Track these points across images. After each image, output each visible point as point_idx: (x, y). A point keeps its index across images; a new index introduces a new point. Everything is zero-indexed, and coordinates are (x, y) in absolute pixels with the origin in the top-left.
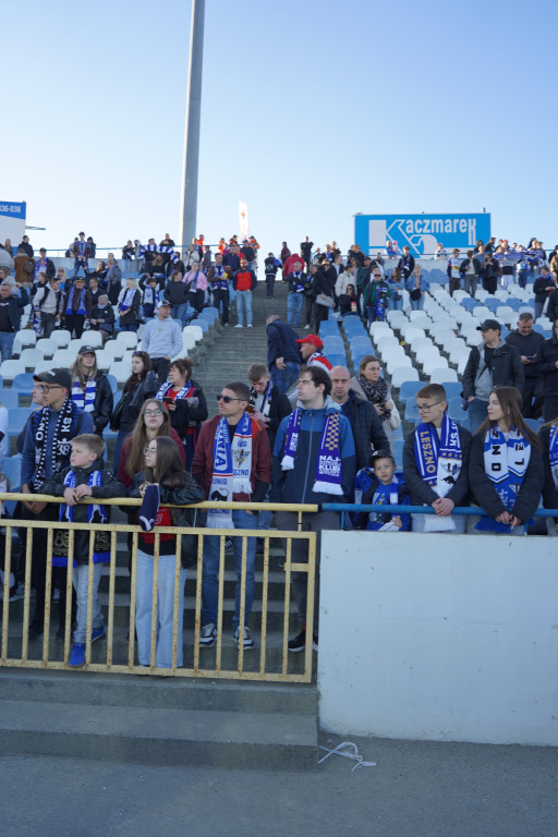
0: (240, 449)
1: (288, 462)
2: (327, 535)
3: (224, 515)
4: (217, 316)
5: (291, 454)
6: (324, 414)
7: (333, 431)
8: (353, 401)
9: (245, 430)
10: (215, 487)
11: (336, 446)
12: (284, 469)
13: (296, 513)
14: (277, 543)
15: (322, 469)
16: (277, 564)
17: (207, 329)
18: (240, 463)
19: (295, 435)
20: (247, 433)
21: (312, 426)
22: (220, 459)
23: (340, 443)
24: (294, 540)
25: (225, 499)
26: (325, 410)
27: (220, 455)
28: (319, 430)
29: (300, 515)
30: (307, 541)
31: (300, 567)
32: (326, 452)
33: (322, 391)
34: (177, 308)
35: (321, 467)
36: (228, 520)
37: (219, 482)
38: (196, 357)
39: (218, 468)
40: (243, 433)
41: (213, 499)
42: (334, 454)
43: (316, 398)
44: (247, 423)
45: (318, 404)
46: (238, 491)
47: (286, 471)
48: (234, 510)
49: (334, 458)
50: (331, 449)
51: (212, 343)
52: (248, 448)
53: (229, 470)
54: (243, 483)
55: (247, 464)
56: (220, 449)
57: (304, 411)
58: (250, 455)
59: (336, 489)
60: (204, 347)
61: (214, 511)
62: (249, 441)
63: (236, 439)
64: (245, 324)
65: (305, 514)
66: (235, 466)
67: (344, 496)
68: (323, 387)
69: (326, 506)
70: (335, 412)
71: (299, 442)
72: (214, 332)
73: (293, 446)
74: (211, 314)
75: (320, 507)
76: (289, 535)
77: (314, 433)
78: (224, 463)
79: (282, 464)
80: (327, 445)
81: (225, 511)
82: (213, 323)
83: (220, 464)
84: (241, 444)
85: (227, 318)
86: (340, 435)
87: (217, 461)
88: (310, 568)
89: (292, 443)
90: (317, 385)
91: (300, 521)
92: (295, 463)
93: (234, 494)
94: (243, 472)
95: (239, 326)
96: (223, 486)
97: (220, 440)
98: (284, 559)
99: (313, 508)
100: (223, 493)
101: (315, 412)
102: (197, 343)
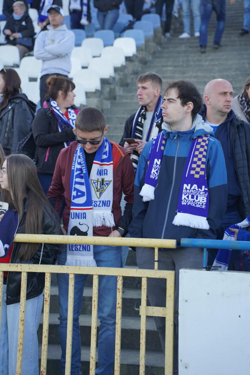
0: (100, 178)
1: (148, 192)
2: (186, 274)
3: (84, 252)
4: (158, 25)
5: (152, 182)
6: (192, 137)
7: (200, 156)
8: (232, 121)
9: (105, 157)
10: (73, 223)
11: (202, 173)
12: (145, 199)
13: (153, 249)
14: (132, 283)
15: (185, 199)
16: (131, 308)
17: (143, 42)
18: (101, 194)
19: (157, 161)
20: (108, 160)
21: (177, 150)
22: (78, 191)
23: (209, 170)
24: (149, 280)
25: (85, 234)
26: (192, 132)
27: (77, 186)
28: (185, 154)
29: (156, 251)
30: (164, 281)
31: (157, 311)
32: (191, 180)
33: (190, 111)
34: (105, 16)
35: (184, 197)
36: (89, 257)
37: (77, 216)
38: (125, 76)
39: (76, 201)
40: (102, 161)
41: (72, 233)
42: (200, 182)
43: (183, 119)
44: (107, 149)
45: (186, 125)
46: (99, 224)
47: (147, 203)
48: (95, 246)
49: (200, 187)
50: (197, 176)
51: (150, 58)
52: (109, 177)
53: (89, 202)
54: (104, 215)
55: (108, 194)
56: (78, 180)
57: (168, 134)
58: (111, 185)
59: (201, 223)
60: (137, 63)
61: (74, 247)
62: (110, 169)
63: (95, 168)
64: (192, 33)
65: (162, 250)
66: (95, 197)
67: (210, 229)
68: (191, 105)
69: (185, 241)
70: (204, 134)
71: (161, 169)
72: (152, 44)
73: (154, 173)
74: (151, 22)
75: (178, 243)
76: (144, 274)
77: (178, 158)
78: (83, 194)
79: (142, 193)
80: (193, 172)
81: (85, 247)
82: (151, 33)
83: (78, 196)
84: (100, 173)
85: (170, 26)
86: (208, 161)
87: (74, 193)
88: (167, 312)
89: (153, 171)
90: (184, 103)
91: (156, 258)
92: (155, 192)
93: (94, 228)
94: (105, 204)
95: (185, 35)
96: (82, 221)
97: (78, 170)
98: (138, 302)
99: (171, 243)
100: (83, 229)
101: (180, 134)
102: (128, 59)
